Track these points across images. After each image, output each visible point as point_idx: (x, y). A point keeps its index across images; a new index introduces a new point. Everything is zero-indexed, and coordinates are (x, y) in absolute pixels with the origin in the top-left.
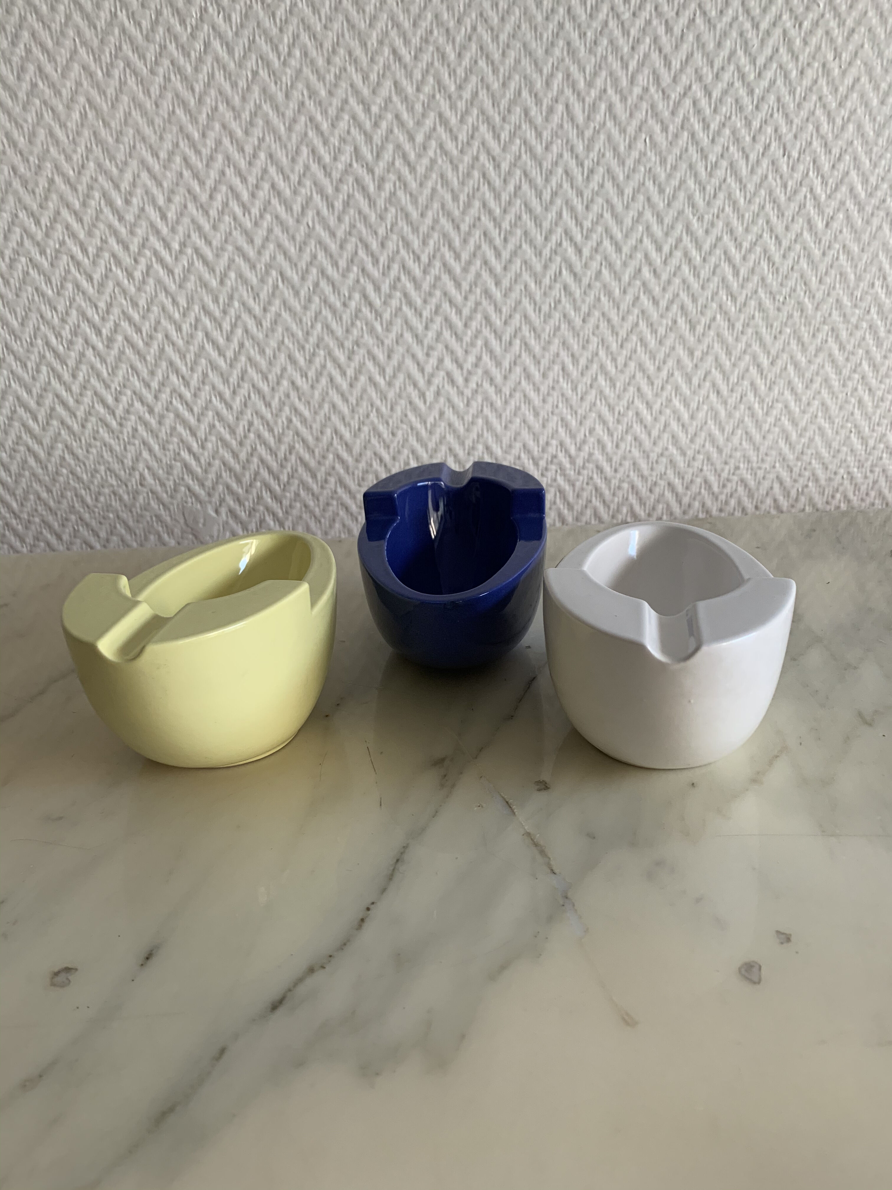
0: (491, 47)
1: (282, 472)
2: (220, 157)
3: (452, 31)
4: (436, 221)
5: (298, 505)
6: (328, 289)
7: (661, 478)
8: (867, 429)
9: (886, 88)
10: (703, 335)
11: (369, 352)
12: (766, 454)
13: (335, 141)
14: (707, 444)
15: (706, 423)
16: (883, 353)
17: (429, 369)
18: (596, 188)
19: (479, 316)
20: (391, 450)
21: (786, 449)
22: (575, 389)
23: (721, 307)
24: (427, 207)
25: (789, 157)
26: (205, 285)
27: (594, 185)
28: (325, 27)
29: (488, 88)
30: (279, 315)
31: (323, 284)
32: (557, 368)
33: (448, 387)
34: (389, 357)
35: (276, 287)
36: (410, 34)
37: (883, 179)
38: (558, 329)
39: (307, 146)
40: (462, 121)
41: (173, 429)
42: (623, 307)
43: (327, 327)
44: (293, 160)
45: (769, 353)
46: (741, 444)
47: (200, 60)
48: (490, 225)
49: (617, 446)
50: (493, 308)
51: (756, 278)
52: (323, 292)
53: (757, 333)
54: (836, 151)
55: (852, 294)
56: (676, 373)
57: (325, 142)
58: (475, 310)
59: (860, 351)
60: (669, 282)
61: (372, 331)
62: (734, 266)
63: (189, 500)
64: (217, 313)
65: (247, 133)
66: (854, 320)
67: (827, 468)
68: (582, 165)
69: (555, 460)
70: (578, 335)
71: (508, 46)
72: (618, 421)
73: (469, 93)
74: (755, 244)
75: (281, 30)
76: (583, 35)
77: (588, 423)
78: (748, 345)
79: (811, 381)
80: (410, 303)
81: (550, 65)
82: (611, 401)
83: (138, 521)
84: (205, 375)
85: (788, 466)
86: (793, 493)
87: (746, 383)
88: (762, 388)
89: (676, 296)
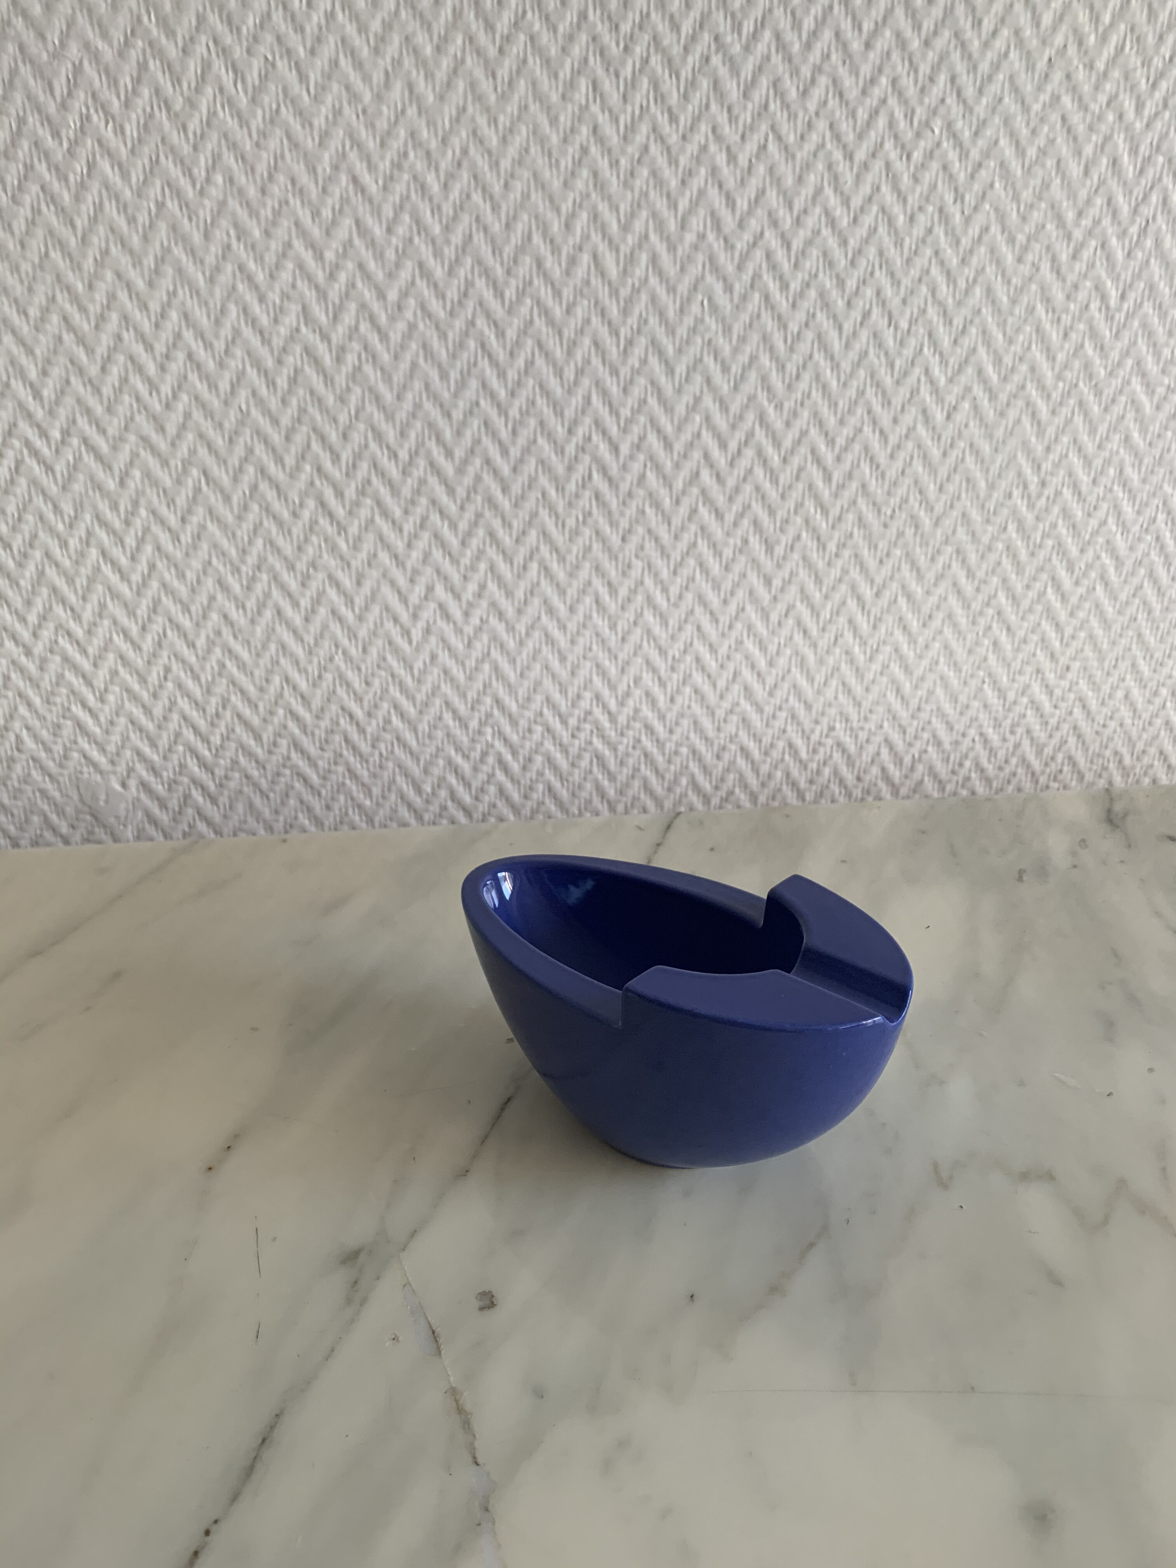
0: (489, 176)
1: (213, 733)
2: (114, 317)
3: (434, 155)
4: (418, 406)
5: (237, 775)
6: (271, 495)
7: (731, 741)
8: (1005, 679)
9: (1024, 242)
10: (784, 558)
11: (330, 577)
12: (871, 711)
13: (274, 297)
14: (791, 698)
15: (789, 671)
16: (1025, 582)
17: (414, 599)
18: (637, 365)
19: (481, 532)
20: (366, 703)
21: (897, 706)
22: (613, 627)
23: (807, 522)
24: (404, 387)
25: (896, 328)
26: (99, 487)
27: (634, 361)
28: (257, 145)
29: (485, 230)
30: (203, 527)
31: (263, 486)
32: (588, 600)
33: (441, 623)
34: (359, 583)
35: (198, 490)
36: (375, 158)
37: (1021, 359)
38: (588, 549)
39: (236, 303)
40: (451, 273)
41: (60, 677)
42: (676, 521)
43: (271, 543)
44: (217, 322)
45: (872, 582)
46: (836, 698)
47: (82, 186)
48: (493, 413)
49: (672, 700)
50: (499, 521)
51: (854, 485)
52: (263, 497)
53: (856, 556)
54: (958, 322)
55: (983, 507)
56: (748, 607)
57: (262, 299)
58: (475, 524)
59: (995, 580)
60: (737, 490)
61: (333, 549)
62: (825, 470)
63: (85, 769)
64: (117, 524)
65: (151, 284)
66: (986, 539)
67: (952, 729)
68: (617, 335)
69: (589, 718)
70: (616, 559)
71: (512, 176)
72: (673, 669)
73: (460, 237)
74: (853, 440)
75: (195, 148)
76: (615, 164)
77: (632, 671)
78: (845, 571)
79: (930, 617)
80: (385, 513)
81: (570, 203)
82: (662, 643)
83: (15, 798)
84: (102, 606)
85: (900, 726)
86: (907, 760)
87: (842, 620)
88: (864, 626)
89: (747, 507)
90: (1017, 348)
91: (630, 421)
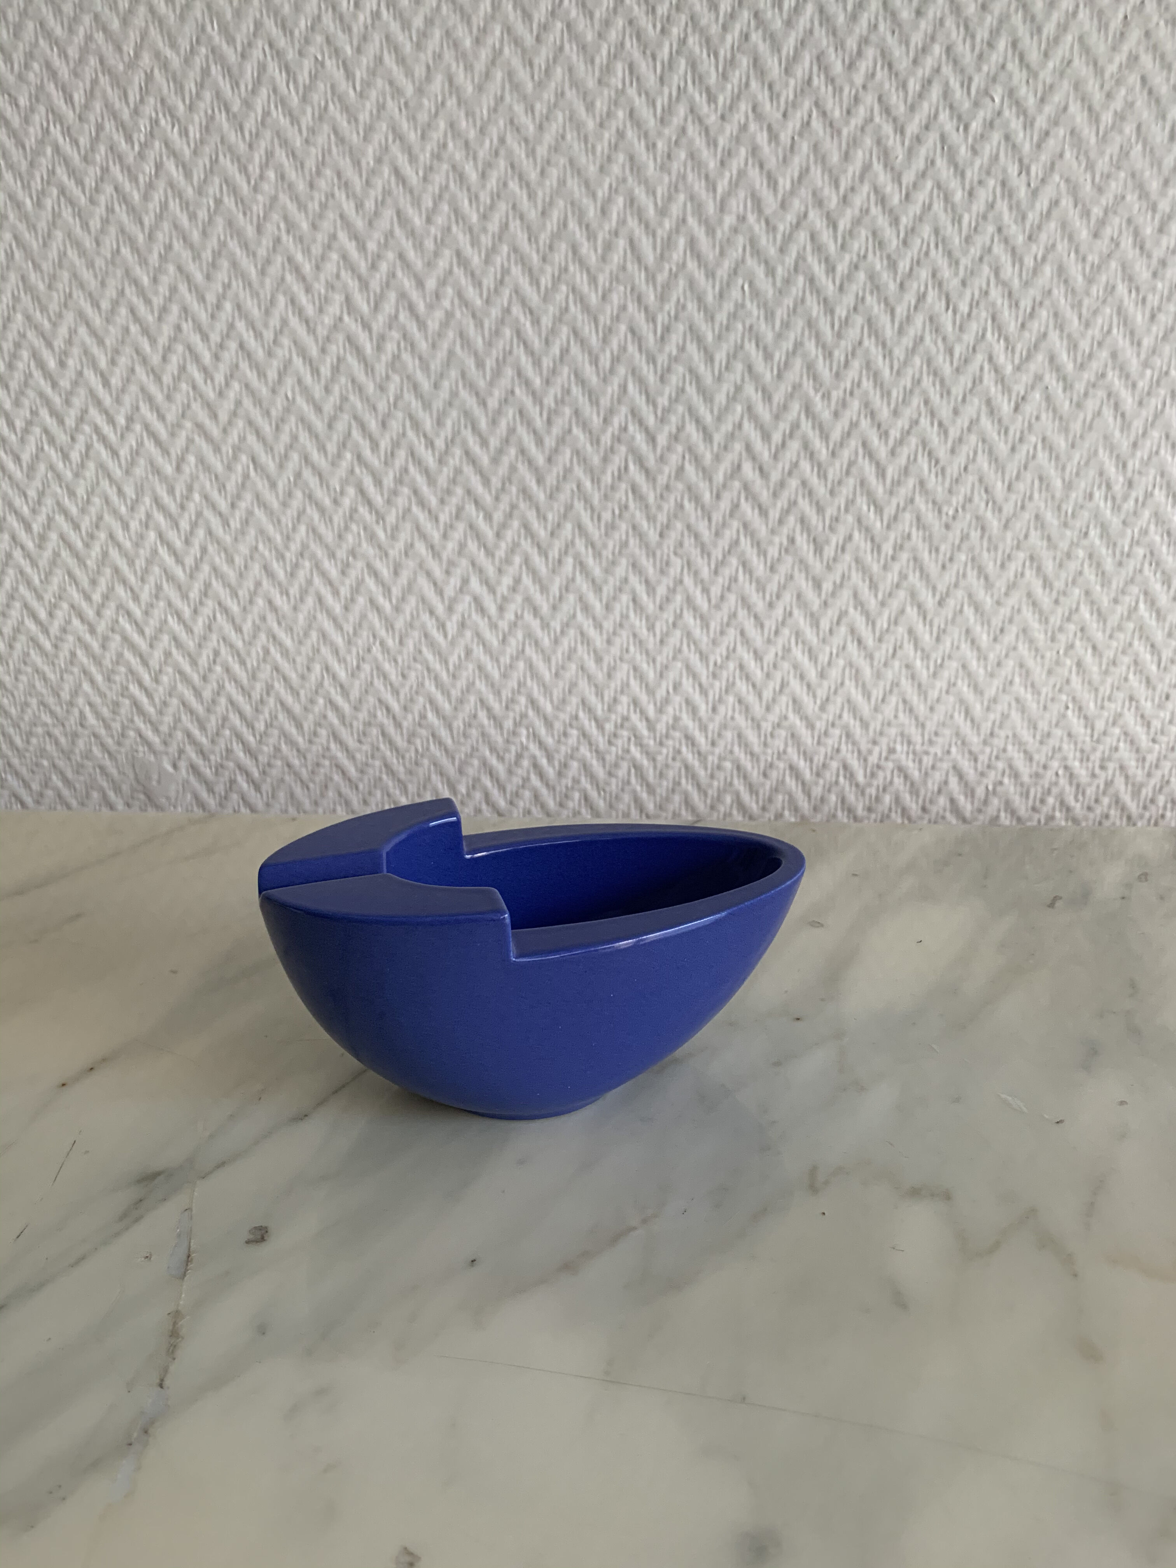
0: (526, 164)
1: (258, 719)
2: (175, 309)
3: (472, 144)
4: (454, 394)
5: (279, 763)
6: (313, 481)
7: (779, 758)
8: (1092, 705)
9: (1101, 214)
10: (835, 560)
11: (369, 566)
12: (936, 734)
13: (320, 287)
14: (845, 715)
15: (842, 684)
16: (1113, 595)
17: (449, 591)
18: (674, 352)
19: (516, 524)
20: (402, 696)
21: (966, 729)
22: (651, 628)
23: (859, 521)
24: (442, 375)
25: (955, 312)
26: (157, 471)
27: (671, 348)
28: (307, 141)
29: (522, 218)
30: (250, 513)
31: (307, 474)
32: (625, 598)
33: (476, 617)
34: (396, 573)
35: (246, 476)
36: (416, 149)
37: (1100, 344)
38: (624, 544)
39: (285, 294)
40: (487, 261)
41: (120, 655)
42: (717, 517)
43: (313, 530)
44: (267, 313)
45: (934, 589)
46: (896, 717)
47: (150, 186)
48: (528, 402)
49: (714, 709)
50: (534, 513)
51: (911, 482)
52: (307, 484)
53: (915, 559)
54: (1026, 304)
55: (1059, 508)
56: (796, 612)
57: (308, 290)
58: (510, 516)
59: (1077, 591)
60: (782, 484)
61: (372, 537)
62: (878, 464)
63: (141, 748)
64: (173, 508)
65: (208, 277)
66: (1064, 545)
67: (1031, 759)
68: (654, 321)
69: (626, 724)
70: (654, 555)
71: (548, 162)
72: (715, 676)
73: (497, 224)
74: (908, 433)
75: (251, 146)
76: (651, 147)
77: (672, 675)
78: (903, 576)
79: (1002, 630)
80: (422, 503)
81: (606, 186)
82: (704, 647)
83: (78, 773)
84: (159, 588)
85: (970, 752)
86: (980, 792)
87: (901, 630)
88: (927, 639)
89: (793, 503)
90: (1095, 332)
91: (667, 411)
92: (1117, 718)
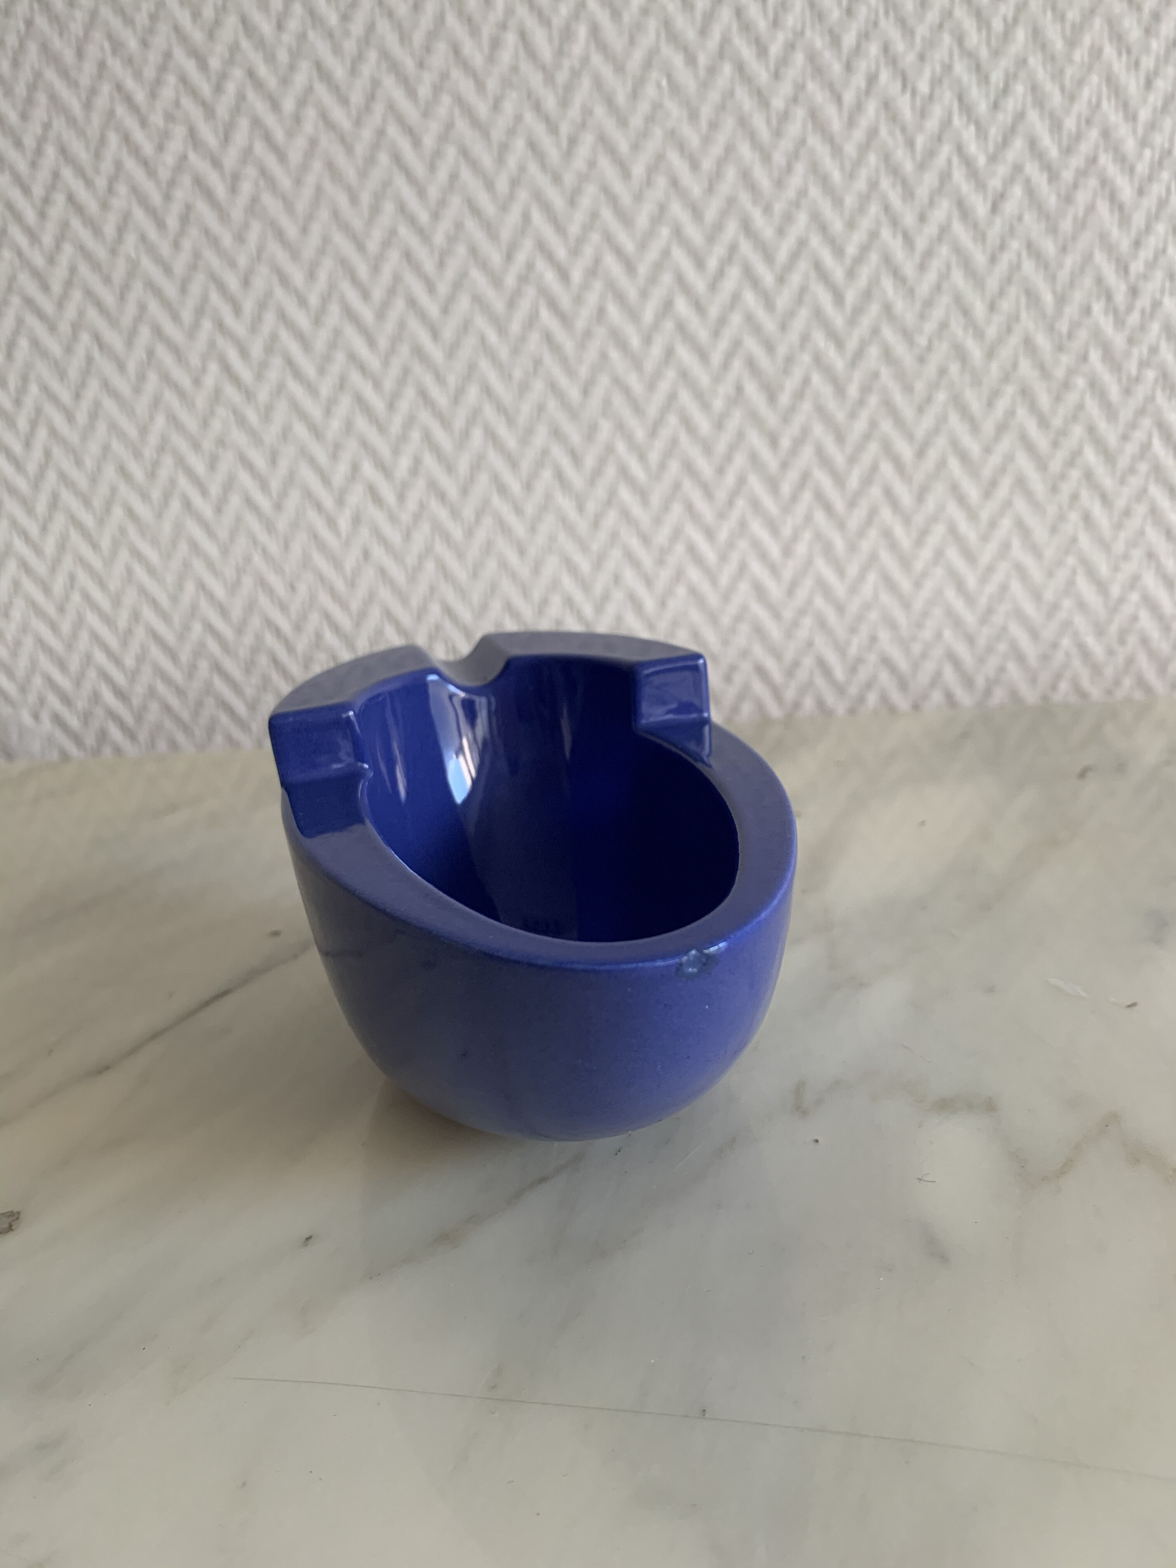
1: (126, 653)
4: (326, 240)
5: (155, 705)
6: (169, 360)
8: (1105, 567)
10: (792, 408)
11: (242, 457)
12: (925, 614)
13: (157, 119)
14: (817, 599)
15: (811, 562)
16: (1121, 430)
17: (338, 480)
18: (584, 169)
19: (410, 391)
20: (292, 613)
21: (959, 605)
22: (581, 508)
23: (817, 359)
24: (310, 217)
25: (914, 93)
27: (579, 163)
30: (98, 404)
31: (161, 351)
32: (547, 474)
33: (372, 510)
34: (274, 462)
35: (89, 360)
37: (1088, 122)
38: (542, 408)
39: (116, 130)
40: (353, 71)
42: (649, 366)
43: (173, 419)
44: (97, 155)
45: (911, 437)
46: (876, 597)
48: (415, 242)
50: (432, 377)
51: (875, 308)
52: (161, 363)
53: (886, 402)
54: (997, 77)
55: (1052, 328)
56: (751, 477)
57: (143, 123)
58: (403, 381)
59: (1078, 429)
60: (723, 321)
61: (242, 421)
62: (834, 289)
65: (24, 116)
66: (1059, 373)
67: (1037, 637)
68: (557, 132)
70: (578, 418)
72: (661, 562)
73: (361, 25)
74: (868, 248)
77: (610, 565)
78: (874, 425)
79: (994, 483)
80: (298, 374)
82: (645, 528)
85: (966, 634)
86: (980, 681)
87: (876, 491)
88: (906, 497)
89: (737, 344)
90: (1080, 107)
92: (1134, 581)
